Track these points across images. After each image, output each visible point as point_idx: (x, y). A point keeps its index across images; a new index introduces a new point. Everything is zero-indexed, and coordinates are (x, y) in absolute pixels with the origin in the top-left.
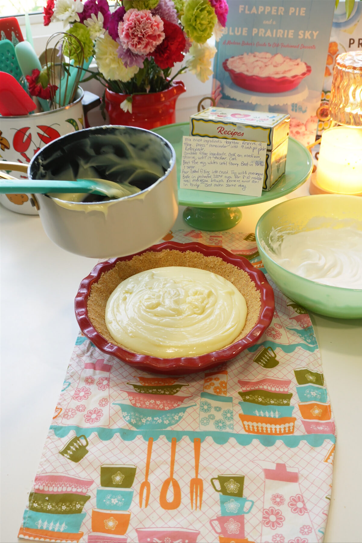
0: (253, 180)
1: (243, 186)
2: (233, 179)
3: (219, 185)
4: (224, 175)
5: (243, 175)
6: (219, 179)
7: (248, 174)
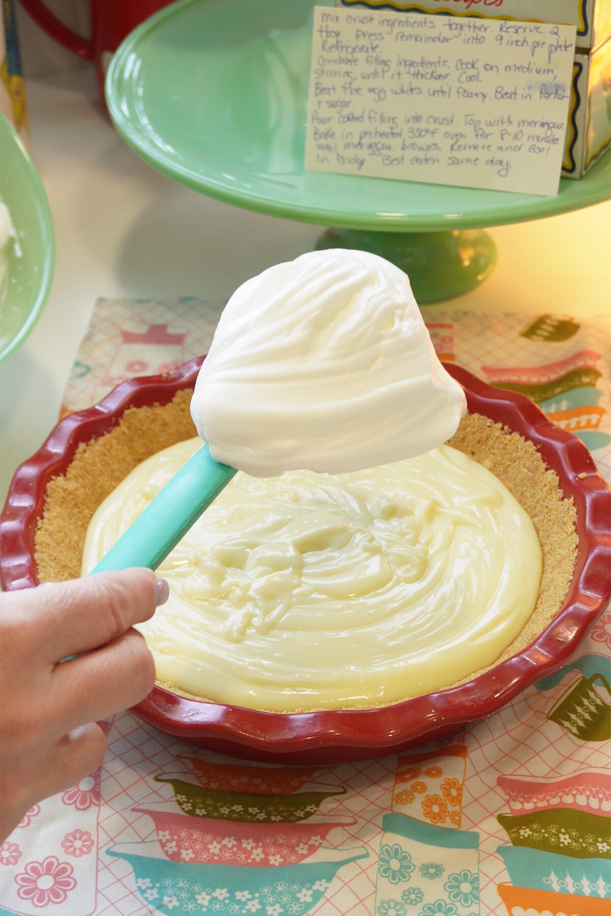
0: (531, 142)
1: (501, 162)
2: (471, 139)
3: (427, 160)
4: (443, 128)
5: (500, 128)
6: (427, 140)
7: (515, 123)
